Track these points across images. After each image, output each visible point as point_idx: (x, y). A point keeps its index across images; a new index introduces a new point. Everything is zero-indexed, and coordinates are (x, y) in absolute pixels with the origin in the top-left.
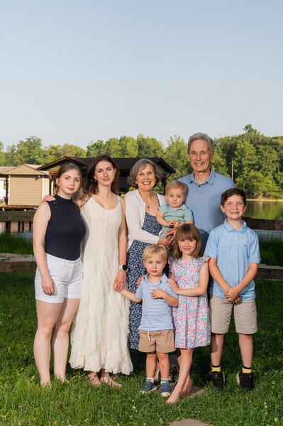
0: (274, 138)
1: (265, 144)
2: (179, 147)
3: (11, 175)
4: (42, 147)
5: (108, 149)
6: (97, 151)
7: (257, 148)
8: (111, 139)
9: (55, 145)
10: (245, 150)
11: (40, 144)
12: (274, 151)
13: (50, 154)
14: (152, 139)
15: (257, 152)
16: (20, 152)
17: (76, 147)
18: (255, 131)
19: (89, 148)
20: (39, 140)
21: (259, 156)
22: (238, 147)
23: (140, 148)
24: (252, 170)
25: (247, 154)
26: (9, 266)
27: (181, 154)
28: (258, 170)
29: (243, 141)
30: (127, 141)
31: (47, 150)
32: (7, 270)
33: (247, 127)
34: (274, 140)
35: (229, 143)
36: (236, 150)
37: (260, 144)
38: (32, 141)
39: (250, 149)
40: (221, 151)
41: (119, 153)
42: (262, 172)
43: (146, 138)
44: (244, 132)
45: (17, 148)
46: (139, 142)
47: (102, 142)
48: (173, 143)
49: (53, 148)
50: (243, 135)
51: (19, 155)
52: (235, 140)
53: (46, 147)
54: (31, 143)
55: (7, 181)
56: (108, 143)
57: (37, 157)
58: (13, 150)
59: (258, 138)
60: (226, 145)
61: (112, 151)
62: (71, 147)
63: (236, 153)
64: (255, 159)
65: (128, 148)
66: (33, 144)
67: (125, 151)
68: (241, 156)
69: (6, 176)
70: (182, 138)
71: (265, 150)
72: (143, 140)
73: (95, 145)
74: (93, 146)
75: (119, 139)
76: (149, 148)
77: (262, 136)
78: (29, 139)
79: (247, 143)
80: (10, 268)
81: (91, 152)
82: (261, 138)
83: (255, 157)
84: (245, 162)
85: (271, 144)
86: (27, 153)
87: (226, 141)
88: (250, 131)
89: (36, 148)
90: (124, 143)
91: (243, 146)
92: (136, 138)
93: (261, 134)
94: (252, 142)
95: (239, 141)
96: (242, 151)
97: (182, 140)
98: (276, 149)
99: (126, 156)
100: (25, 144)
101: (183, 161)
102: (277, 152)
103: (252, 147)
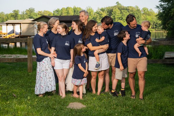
0: (128, 7)
1: (124, 9)
2: (90, 11)
3: (22, 23)
4: (35, 12)
5: (62, 12)
6: (57, 13)
7: (121, 11)
8: (63, 8)
9: (40, 11)
10: (116, 12)
11: (34, 11)
12: (127, 12)
13: (38, 14)
14: (79, 8)
15: (121, 13)
16: (26, 14)
17: (49, 11)
18: (120, 4)
19: (54, 12)
20: (34, 9)
21: (122, 14)
22: (113, 11)
23: (75, 11)
24: (119, 20)
25: (117, 13)
26: (15, 60)
27: (91, 14)
28: (121, 20)
29: (115, 8)
30: (69, 9)
31: (37, 13)
32: (15, 61)
33: (117, 3)
34: (128, 8)
35: (110, 9)
36: (112, 12)
37: (122, 9)
38: (31, 9)
39: (118, 12)
40: (107, 12)
41: (66, 13)
42: (123, 21)
43: (77, 7)
44: (116, 5)
45: (25, 12)
46: (74, 9)
47: (59, 9)
48: (88, 9)
49: (40, 12)
50: (115, 6)
51: (26, 15)
52: (112, 8)
53: (36, 12)
54: (30, 10)
55: (21, 26)
56: (62, 10)
57: (33, 16)
58: (23, 13)
59: (121, 7)
60: (109, 10)
61: (63, 13)
62: (46, 11)
63: (113, 13)
64: (120, 15)
65: (70, 11)
66: (31, 11)
67: (68, 13)
68: (115, 14)
69: (20, 24)
70: (91, 7)
71: (124, 12)
72: (76, 8)
73: (56, 10)
74: (55, 11)
75: (66, 8)
76: (78, 11)
77: (123, 6)
78: (30, 9)
79: (117, 9)
80: (16, 61)
81: (55, 13)
82: (122, 7)
83: (120, 14)
84: (116, 17)
85: (126, 9)
86: (29, 14)
87: (109, 8)
88: (118, 4)
89: (33, 12)
90: (68, 9)
91: (115, 10)
92: (73, 8)
93: (122, 5)
94: (119, 9)
95: (114, 8)
96: (115, 12)
97: (91, 8)
98: (128, 11)
99: (69, 15)
100: (28, 10)
101: (92, 16)
102: (129, 12)
103: (119, 10)
